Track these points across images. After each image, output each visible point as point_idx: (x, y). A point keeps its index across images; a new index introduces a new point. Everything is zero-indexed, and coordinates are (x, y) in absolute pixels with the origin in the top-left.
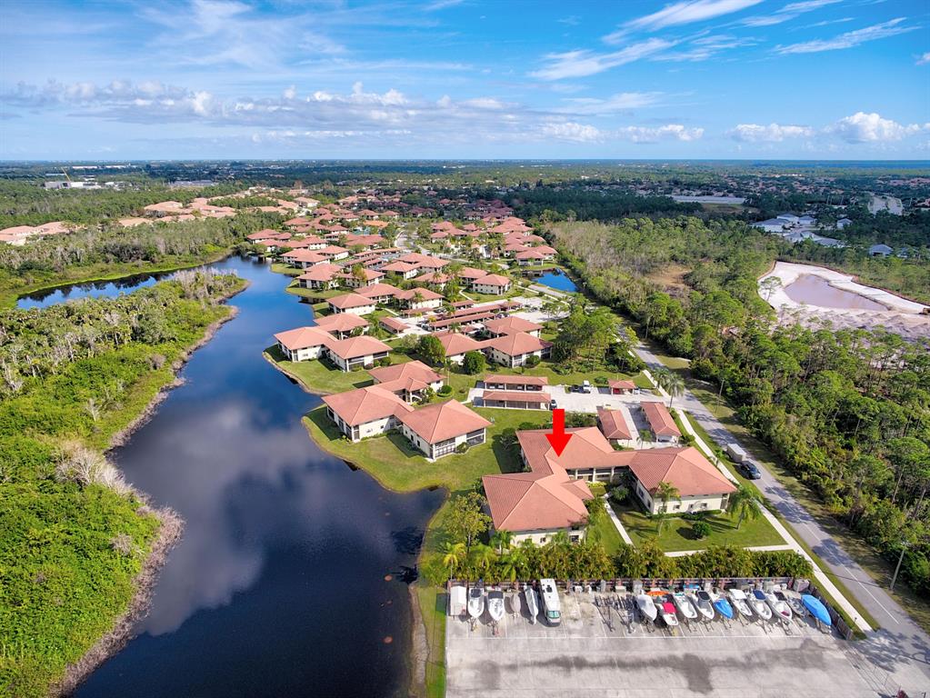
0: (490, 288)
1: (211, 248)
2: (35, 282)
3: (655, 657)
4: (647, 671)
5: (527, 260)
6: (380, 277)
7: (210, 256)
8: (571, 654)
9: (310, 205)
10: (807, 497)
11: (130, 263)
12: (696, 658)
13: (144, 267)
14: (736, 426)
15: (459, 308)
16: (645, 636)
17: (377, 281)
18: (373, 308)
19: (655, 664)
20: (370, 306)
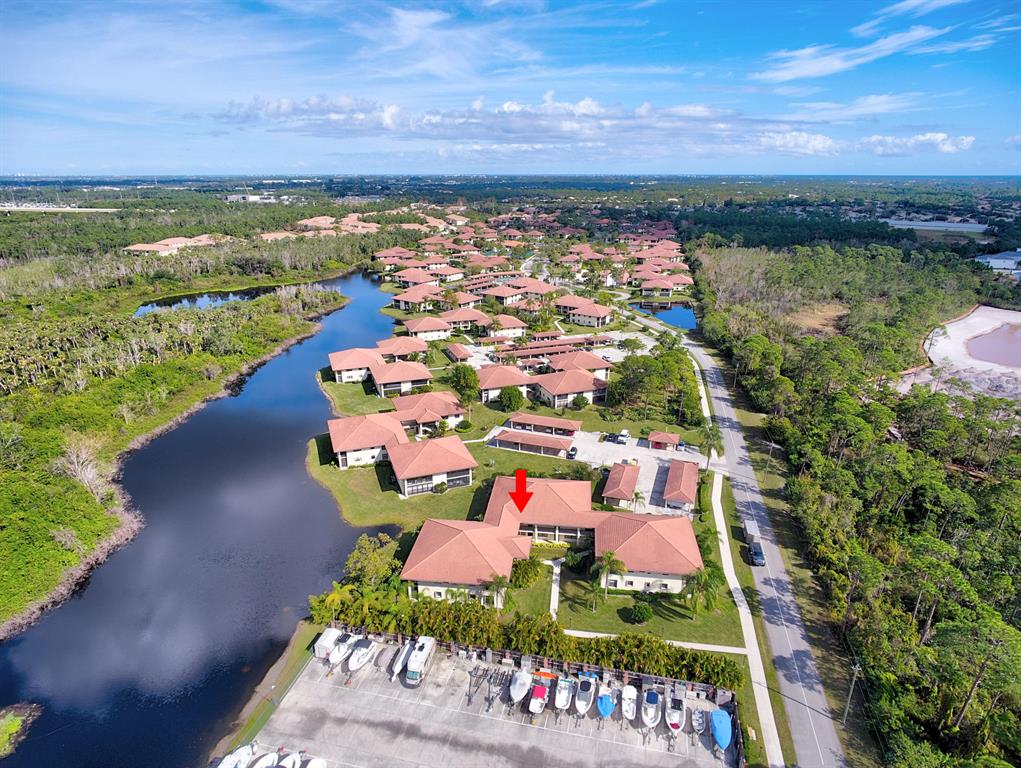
0: (587, 320)
1: (333, 264)
2: (162, 290)
3: (496, 743)
4: (476, 755)
5: (651, 290)
6: (476, 302)
7: (330, 272)
8: (409, 721)
9: (459, 223)
10: (811, 596)
11: (253, 276)
12: (541, 753)
13: (263, 280)
14: (779, 501)
15: (543, 339)
16: (501, 718)
17: (472, 304)
18: (448, 333)
19: (491, 749)
20: (445, 331)
